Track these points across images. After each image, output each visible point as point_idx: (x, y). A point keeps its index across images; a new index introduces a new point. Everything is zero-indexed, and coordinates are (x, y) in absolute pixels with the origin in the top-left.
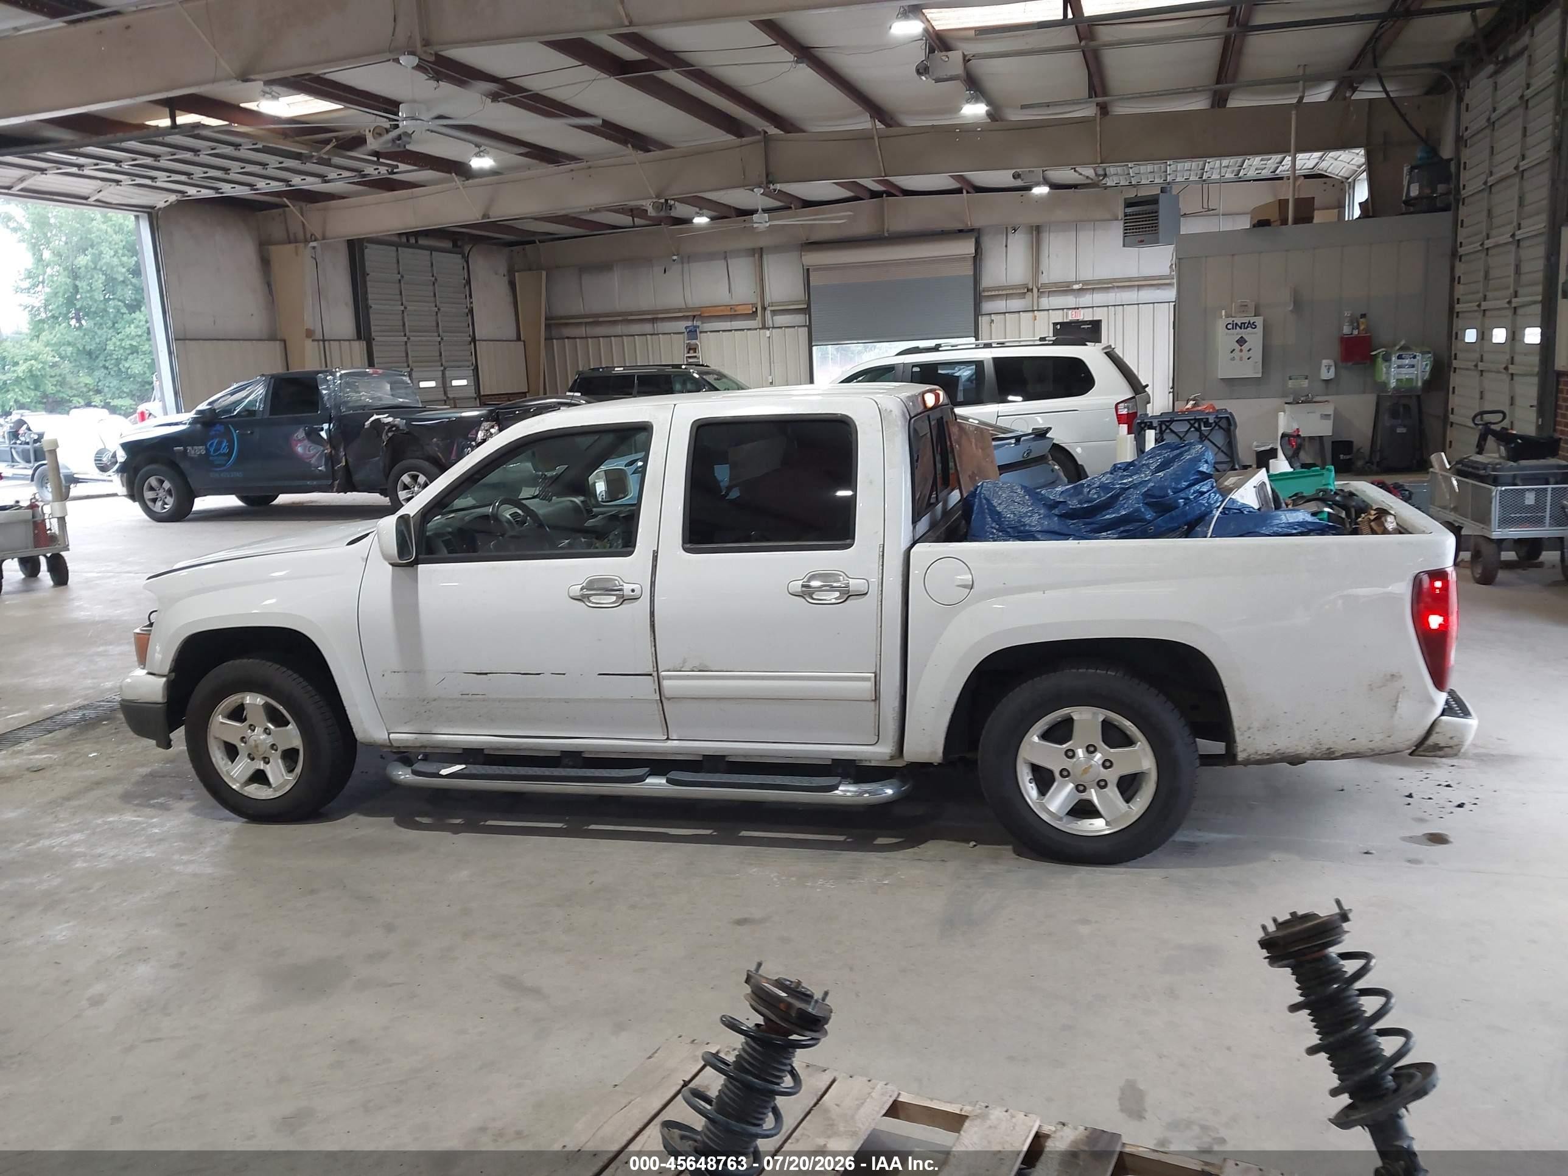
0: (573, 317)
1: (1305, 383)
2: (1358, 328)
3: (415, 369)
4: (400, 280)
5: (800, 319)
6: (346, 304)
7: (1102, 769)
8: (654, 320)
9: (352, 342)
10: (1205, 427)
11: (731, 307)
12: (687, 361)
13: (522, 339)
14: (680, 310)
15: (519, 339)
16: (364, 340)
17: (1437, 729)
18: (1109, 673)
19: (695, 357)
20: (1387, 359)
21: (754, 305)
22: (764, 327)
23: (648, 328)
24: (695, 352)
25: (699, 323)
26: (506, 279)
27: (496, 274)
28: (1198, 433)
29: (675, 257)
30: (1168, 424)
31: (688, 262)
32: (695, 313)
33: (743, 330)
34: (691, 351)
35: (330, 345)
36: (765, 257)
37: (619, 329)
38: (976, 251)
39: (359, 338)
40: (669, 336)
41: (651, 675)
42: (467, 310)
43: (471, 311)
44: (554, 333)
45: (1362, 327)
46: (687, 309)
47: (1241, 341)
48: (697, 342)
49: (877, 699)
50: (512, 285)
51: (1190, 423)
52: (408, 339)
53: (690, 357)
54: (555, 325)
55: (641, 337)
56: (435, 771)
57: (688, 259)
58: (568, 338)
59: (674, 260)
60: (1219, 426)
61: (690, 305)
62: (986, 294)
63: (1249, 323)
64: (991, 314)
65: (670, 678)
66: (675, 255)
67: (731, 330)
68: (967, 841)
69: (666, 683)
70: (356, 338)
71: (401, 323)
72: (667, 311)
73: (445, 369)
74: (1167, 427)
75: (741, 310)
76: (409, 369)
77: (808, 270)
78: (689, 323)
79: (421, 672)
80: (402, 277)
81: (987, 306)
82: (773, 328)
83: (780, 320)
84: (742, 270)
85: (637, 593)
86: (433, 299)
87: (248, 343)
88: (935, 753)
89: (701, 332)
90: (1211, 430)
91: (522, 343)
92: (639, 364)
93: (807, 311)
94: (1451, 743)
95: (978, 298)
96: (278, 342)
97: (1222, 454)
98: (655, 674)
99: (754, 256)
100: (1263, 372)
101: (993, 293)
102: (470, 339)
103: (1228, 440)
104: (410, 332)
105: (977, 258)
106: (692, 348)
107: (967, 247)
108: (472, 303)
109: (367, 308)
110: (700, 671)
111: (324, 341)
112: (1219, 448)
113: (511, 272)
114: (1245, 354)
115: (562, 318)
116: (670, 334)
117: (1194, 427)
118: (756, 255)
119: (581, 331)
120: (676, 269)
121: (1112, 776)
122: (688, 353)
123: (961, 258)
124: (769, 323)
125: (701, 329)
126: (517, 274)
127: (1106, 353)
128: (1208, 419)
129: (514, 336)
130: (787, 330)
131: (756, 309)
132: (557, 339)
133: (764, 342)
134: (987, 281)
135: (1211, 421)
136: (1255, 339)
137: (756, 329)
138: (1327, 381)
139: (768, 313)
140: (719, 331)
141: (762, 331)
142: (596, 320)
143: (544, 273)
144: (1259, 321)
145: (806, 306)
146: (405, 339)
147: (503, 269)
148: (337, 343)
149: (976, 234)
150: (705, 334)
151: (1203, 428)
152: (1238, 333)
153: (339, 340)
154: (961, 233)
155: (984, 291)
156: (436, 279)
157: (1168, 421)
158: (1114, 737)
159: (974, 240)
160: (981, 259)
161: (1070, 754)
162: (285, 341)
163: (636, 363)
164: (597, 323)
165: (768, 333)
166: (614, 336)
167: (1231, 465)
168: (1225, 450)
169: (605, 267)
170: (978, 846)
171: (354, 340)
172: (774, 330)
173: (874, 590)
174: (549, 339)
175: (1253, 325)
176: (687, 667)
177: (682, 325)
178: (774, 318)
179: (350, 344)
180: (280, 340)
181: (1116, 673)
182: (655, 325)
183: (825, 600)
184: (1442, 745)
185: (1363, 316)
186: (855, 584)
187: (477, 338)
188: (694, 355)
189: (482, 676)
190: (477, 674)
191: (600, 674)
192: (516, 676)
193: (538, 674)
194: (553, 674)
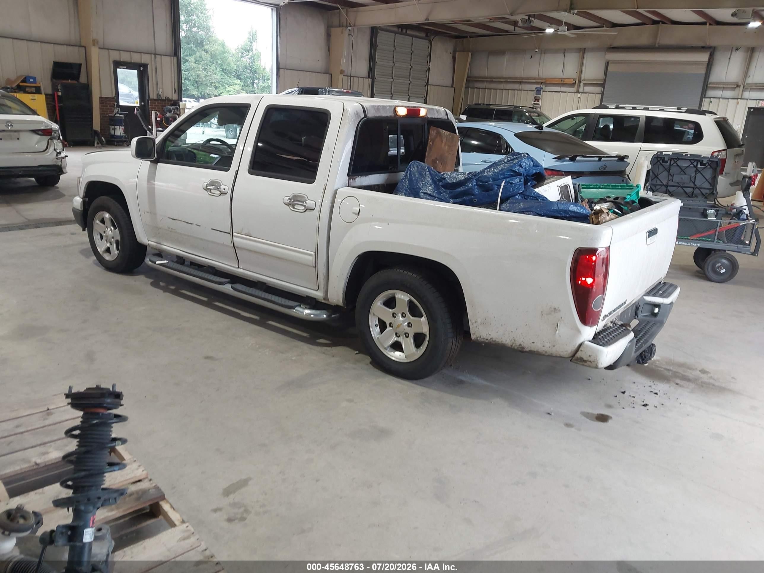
0: (480, 77)
3: (394, 96)
4: (394, 50)
5: (599, 89)
6: (365, 60)
7: (407, 327)
8: (520, 83)
9: (364, 79)
10: (700, 165)
11: (562, 79)
12: (533, 105)
13: (454, 86)
14: (535, 79)
15: (452, 86)
16: (371, 78)
17: (581, 348)
18: (413, 275)
19: (538, 104)
21: (574, 79)
22: (578, 92)
23: (517, 86)
24: (538, 102)
25: (544, 86)
26: (451, 55)
27: (447, 52)
28: (695, 169)
29: (537, 50)
30: (676, 160)
31: (544, 54)
32: (542, 81)
33: (566, 92)
34: (536, 101)
35: (353, 78)
36: (586, 53)
37: (502, 86)
38: (709, 59)
39: (369, 77)
40: (527, 92)
41: (230, 234)
42: (427, 69)
43: (429, 69)
44: (471, 85)
46: (539, 78)
48: (540, 96)
49: (316, 266)
50: (454, 58)
51: (691, 162)
52: (393, 80)
53: (535, 104)
54: (471, 80)
55: (512, 91)
56: (154, 261)
57: (544, 52)
58: (476, 88)
59: (536, 52)
60: (710, 166)
61: (541, 76)
62: (711, 86)
64: (711, 98)
65: (237, 237)
66: (537, 49)
67: (559, 92)
68: (356, 350)
69: (235, 239)
70: (368, 77)
71: (391, 72)
72: (528, 79)
73: (410, 97)
74: (675, 162)
75: (567, 81)
76: (391, 95)
77: (608, 62)
78: (539, 86)
79: (155, 214)
80: (395, 49)
81: (710, 93)
82: (583, 93)
83: (588, 89)
84: (572, 60)
85: (226, 191)
86: (410, 62)
87: (314, 74)
88: (338, 300)
89: (543, 91)
90: (704, 168)
91: (454, 89)
92: (508, 105)
93: (603, 85)
94: (590, 359)
95: (706, 86)
96: (328, 75)
97: (707, 183)
98: (231, 233)
99: (580, 53)
101: (715, 86)
102: (425, 84)
103: (714, 176)
104: (395, 77)
105: (710, 65)
106: (537, 99)
107: (704, 57)
108: (429, 65)
109: (375, 62)
110: (248, 236)
111: (351, 76)
112: (707, 180)
113: (454, 52)
115: (475, 77)
116: (527, 90)
117: (693, 165)
118: (581, 53)
119: (484, 85)
120: (537, 56)
121: (411, 332)
122: (535, 101)
123: (698, 64)
124: (581, 90)
125: (544, 90)
126: (457, 53)
127: (715, 121)
128: (703, 160)
129: (450, 84)
130: (590, 94)
131: (575, 82)
132: (471, 88)
133: (576, 100)
134: (713, 78)
135: (705, 162)
137: (573, 93)
139: (582, 84)
140: (553, 92)
141: (576, 94)
142: (492, 80)
143: (470, 54)
145: (602, 83)
146: (392, 80)
147: (450, 49)
148: (357, 78)
149: (712, 51)
150: (545, 93)
151: (699, 166)
153: (359, 77)
154: (703, 49)
155: (710, 84)
156: (413, 52)
157: (676, 159)
158: (414, 311)
159: (709, 53)
160: (712, 65)
161: (394, 315)
162: (332, 74)
163: (507, 104)
164: (491, 82)
165: (579, 95)
166: (499, 89)
167: (712, 191)
168: (710, 182)
169: (501, 53)
170: (359, 355)
171: (366, 78)
172: (582, 94)
173: (317, 208)
174: (467, 88)
176: (243, 233)
177: (534, 86)
178: (585, 87)
179: (364, 80)
180: (329, 74)
181: (417, 276)
182: (521, 85)
183: (298, 209)
184: (585, 359)
186: (310, 203)
187: (429, 83)
188: (538, 103)
189: (174, 221)
190: (173, 219)
191: (212, 229)
192: (184, 223)
193: (192, 224)
194: (196, 225)
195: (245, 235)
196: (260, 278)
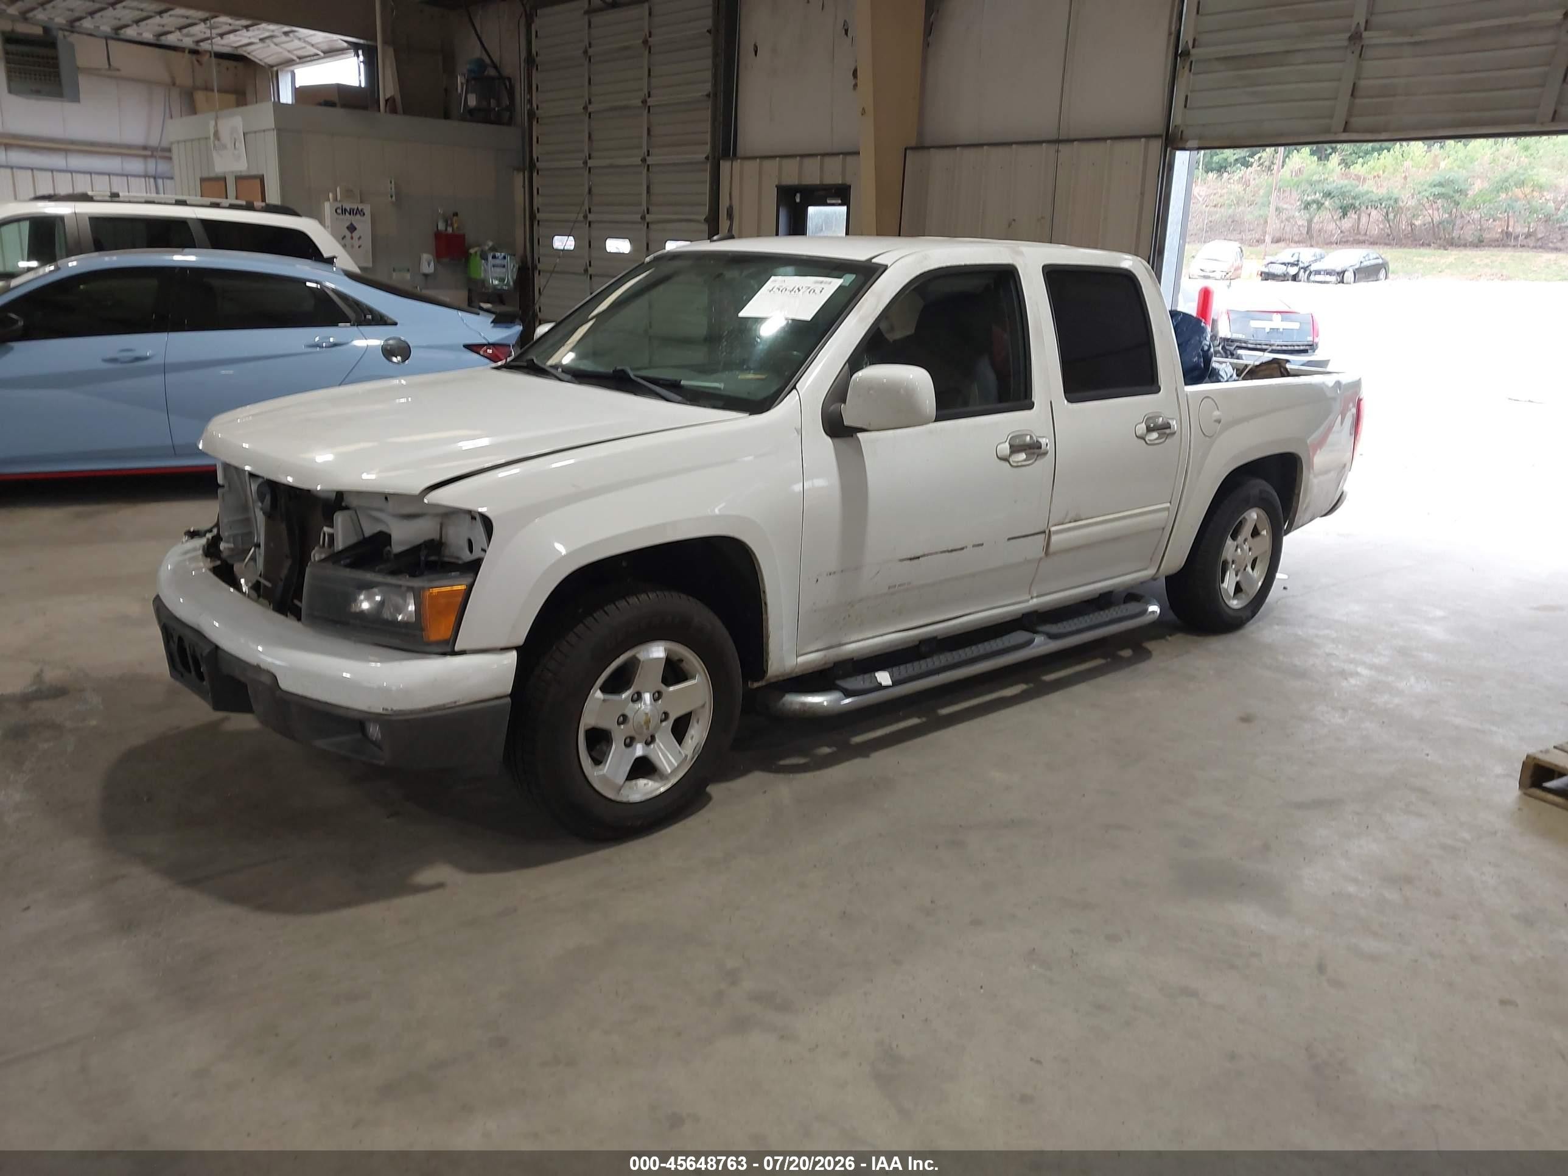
1: (408, 276)
2: (452, 225)
20: (484, 257)
41: (1043, 532)
45: (455, 226)
47: (352, 228)
49: (1166, 526)
63: (358, 209)
65: (1059, 532)
69: (1053, 538)
79: (859, 568)
98: (1047, 530)
100: (373, 262)
110: (1075, 521)
114: (356, 243)
136: (364, 226)
138: (426, 276)
144: (367, 209)
152: (348, 219)
175: (361, 212)
176: (1068, 518)
185: (456, 214)
189: (916, 561)
190: (911, 559)
191: (1009, 539)
192: (944, 554)
193: (962, 549)
194: (974, 546)
195: (1070, 522)
196: (1101, 588)
